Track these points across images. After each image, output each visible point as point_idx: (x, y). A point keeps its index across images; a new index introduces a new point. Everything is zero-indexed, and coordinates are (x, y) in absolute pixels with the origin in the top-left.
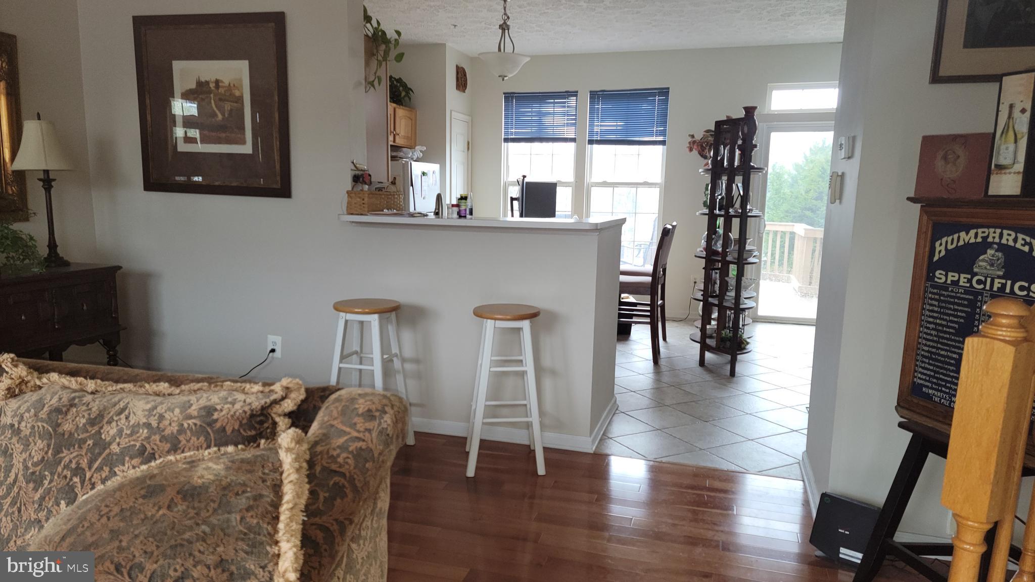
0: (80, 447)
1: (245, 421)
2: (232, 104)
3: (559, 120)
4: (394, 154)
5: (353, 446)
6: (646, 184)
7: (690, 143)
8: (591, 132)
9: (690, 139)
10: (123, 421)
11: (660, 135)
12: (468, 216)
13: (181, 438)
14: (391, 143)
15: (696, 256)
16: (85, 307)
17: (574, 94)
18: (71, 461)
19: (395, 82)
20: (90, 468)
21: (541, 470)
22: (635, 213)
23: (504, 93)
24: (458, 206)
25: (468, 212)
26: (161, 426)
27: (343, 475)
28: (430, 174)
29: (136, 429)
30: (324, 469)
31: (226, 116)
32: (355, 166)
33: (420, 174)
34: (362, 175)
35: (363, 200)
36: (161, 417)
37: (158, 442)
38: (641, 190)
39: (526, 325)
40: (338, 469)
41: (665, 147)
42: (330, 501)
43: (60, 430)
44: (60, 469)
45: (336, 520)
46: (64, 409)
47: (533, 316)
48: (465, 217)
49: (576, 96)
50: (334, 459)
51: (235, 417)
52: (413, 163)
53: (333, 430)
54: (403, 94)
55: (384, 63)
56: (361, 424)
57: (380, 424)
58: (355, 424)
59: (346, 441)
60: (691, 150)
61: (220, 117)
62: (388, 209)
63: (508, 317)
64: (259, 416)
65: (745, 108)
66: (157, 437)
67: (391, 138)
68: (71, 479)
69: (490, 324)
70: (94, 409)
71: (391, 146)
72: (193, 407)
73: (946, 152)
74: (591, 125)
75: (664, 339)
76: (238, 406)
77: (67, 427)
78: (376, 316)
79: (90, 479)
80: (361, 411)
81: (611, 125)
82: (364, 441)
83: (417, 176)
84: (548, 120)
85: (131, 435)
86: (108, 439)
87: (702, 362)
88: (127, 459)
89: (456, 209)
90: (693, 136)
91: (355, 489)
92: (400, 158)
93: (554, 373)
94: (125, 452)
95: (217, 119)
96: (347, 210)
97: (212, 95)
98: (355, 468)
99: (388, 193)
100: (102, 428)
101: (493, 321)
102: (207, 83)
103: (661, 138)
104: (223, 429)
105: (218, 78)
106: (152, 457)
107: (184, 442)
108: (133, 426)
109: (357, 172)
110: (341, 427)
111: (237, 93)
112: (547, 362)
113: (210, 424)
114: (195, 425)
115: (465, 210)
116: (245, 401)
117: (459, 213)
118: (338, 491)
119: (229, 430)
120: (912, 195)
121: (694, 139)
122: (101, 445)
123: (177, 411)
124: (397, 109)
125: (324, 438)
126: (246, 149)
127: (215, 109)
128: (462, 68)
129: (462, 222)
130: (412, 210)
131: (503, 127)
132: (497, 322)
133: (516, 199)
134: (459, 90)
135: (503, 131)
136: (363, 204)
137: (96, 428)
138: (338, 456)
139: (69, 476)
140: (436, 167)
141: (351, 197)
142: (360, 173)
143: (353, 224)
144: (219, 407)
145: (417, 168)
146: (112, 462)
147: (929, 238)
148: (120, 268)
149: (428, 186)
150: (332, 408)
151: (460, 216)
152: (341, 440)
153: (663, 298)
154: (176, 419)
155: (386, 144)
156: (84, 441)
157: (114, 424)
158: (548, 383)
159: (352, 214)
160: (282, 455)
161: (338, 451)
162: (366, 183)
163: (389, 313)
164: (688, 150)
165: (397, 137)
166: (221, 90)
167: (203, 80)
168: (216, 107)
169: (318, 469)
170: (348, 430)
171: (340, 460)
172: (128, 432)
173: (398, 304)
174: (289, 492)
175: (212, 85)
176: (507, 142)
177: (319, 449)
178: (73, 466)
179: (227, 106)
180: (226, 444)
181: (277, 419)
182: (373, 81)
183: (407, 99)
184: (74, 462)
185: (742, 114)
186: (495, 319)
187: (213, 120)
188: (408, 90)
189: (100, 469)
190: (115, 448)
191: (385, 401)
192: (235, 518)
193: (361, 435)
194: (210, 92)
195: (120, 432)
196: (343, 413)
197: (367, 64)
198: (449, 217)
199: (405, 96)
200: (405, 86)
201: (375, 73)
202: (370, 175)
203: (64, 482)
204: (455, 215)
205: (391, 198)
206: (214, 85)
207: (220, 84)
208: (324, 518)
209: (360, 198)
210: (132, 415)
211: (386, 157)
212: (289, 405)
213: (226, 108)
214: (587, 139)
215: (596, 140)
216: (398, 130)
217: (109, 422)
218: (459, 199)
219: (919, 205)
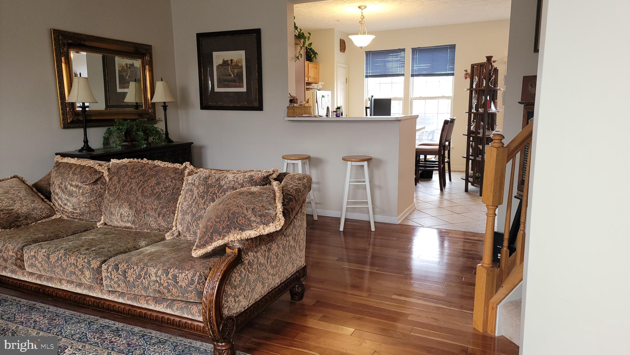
0: (214, 187)
1: (262, 179)
2: (238, 70)
3: (395, 64)
4: (308, 87)
5: (295, 188)
6: (443, 97)
7: (465, 74)
8: (413, 70)
9: (465, 72)
10: (226, 180)
11: (451, 70)
12: (340, 116)
13: (244, 184)
14: (306, 82)
15: (463, 135)
16: (180, 160)
17: (404, 50)
18: (212, 191)
19: (308, 50)
20: (218, 193)
21: (373, 229)
22: (438, 114)
23: (365, 52)
24: (336, 112)
25: (340, 114)
26: (238, 181)
27: (292, 196)
28: (326, 96)
29: (231, 182)
30: (286, 193)
31: (235, 75)
32: (290, 95)
33: (321, 96)
34: (293, 99)
35: (294, 110)
36: (237, 178)
37: (237, 185)
38: (441, 101)
39: (365, 164)
40: (290, 194)
41: (454, 76)
42: (288, 202)
43: (207, 183)
44: (209, 194)
45: (290, 208)
46: (208, 177)
47: (369, 160)
48: (339, 116)
49: (404, 51)
50: (289, 191)
51: (259, 178)
52: (318, 91)
53: (288, 183)
54: (313, 56)
55: (303, 47)
56: (297, 182)
57: (302, 182)
58: (295, 181)
59: (292, 186)
60: (466, 78)
61: (233, 76)
62: (305, 114)
63: (358, 160)
64: (266, 178)
65: (487, 57)
66: (237, 184)
67: (306, 79)
68: (213, 196)
69: (349, 163)
70: (216, 177)
71: (306, 83)
72: (246, 175)
73: (532, 83)
74: (413, 66)
75: (450, 180)
76: (260, 175)
77: (209, 182)
78: (300, 161)
79: (219, 196)
80: (297, 178)
81: (424, 66)
82: (298, 186)
83: (319, 98)
84: (389, 65)
85: (229, 183)
86: (222, 185)
87: (466, 190)
88: (229, 190)
89: (335, 113)
90: (466, 71)
91: (295, 200)
92: (311, 89)
93: (380, 187)
94: (228, 188)
95: (232, 77)
96: (287, 115)
97: (229, 66)
98: (295, 194)
99: (305, 107)
100: (220, 182)
101: (351, 162)
102: (227, 61)
103: (452, 72)
104: (256, 181)
105: (232, 59)
106: (236, 189)
107: (245, 185)
108: (230, 181)
109: (291, 98)
110: (290, 182)
111: (240, 65)
112: (377, 182)
113: (252, 180)
114: (248, 180)
115: (339, 113)
116: (261, 174)
117: (336, 115)
118: (291, 200)
119: (258, 182)
120: (520, 101)
121: (467, 72)
122: (221, 186)
123: (242, 177)
124: (309, 64)
125: (286, 185)
126: (244, 89)
127: (231, 72)
128: (343, 40)
129: (338, 119)
130: (317, 114)
131: (365, 69)
132: (352, 162)
133: (368, 108)
134: (342, 52)
135: (365, 72)
136: (294, 112)
137: (218, 182)
138: (290, 190)
139: (212, 195)
140: (329, 93)
141: (289, 109)
142: (292, 98)
143: (290, 121)
144: (254, 175)
145: (320, 94)
146: (225, 191)
147: (526, 119)
148: (193, 143)
149: (325, 103)
150: (287, 177)
151: (337, 116)
152: (291, 186)
153: (449, 158)
154: (242, 179)
155: (304, 82)
156: (215, 186)
157: (224, 181)
158: (377, 192)
159: (289, 117)
160: (274, 187)
161: (290, 189)
162: (295, 103)
163: (306, 160)
164: (464, 78)
165: (309, 78)
166: (233, 64)
167: (225, 60)
168: (231, 71)
169: (284, 194)
170: (293, 183)
171: (291, 191)
172: (228, 183)
173: (309, 156)
174: (277, 195)
175: (229, 62)
176: (367, 78)
177: (284, 188)
178: (213, 192)
179: (236, 71)
180: (257, 185)
181: (271, 180)
182: (298, 56)
183: (314, 58)
184: (213, 191)
185: (485, 60)
186: (352, 161)
187: (230, 77)
188: (315, 54)
189: (221, 193)
190: (225, 187)
191: (304, 176)
192: (264, 198)
193: (297, 185)
194: (228, 65)
195: (226, 183)
196: (291, 179)
197: (296, 49)
198: (332, 116)
199: (314, 57)
200: (313, 51)
201: (299, 53)
202: (297, 99)
203: (211, 197)
204: (335, 116)
205: (306, 109)
206: (230, 62)
207: (233, 61)
208: (287, 207)
209: (293, 109)
210: (228, 178)
211: (304, 88)
212: (274, 176)
213: (235, 72)
214: (410, 74)
215: (415, 75)
216: (310, 75)
217: (222, 180)
218: (337, 109)
219: (523, 105)
